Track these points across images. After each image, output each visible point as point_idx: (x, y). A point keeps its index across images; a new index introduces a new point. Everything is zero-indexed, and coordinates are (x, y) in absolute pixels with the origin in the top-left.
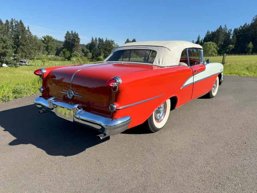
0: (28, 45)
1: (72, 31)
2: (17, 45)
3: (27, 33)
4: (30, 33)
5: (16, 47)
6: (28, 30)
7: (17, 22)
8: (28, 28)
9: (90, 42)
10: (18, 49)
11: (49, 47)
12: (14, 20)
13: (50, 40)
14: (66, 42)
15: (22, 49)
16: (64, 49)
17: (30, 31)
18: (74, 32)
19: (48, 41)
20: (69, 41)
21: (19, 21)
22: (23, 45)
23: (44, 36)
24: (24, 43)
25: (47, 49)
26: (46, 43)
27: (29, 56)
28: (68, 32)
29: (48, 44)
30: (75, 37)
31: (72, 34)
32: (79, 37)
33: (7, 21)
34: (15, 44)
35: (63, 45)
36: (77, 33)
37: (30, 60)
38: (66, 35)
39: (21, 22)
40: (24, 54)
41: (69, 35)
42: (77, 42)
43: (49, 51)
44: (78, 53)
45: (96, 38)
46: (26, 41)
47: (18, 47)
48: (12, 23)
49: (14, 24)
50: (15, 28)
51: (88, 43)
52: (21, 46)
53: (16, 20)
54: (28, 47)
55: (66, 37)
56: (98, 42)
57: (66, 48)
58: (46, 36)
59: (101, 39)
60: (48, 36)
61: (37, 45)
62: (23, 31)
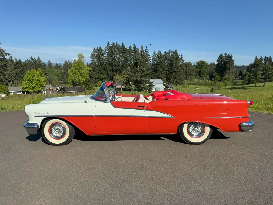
0: (180, 71)
1: (226, 54)
2: (170, 72)
3: (180, 61)
4: (183, 60)
5: (170, 75)
6: (181, 58)
7: (173, 52)
8: (182, 56)
9: (253, 63)
10: (171, 76)
11: (202, 72)
12: (170, 51)
13: (203, 65)
14: (218, 65)
15: (174, 75)
16: (215, 73)
17: (183, 59)
18: (227, 54)
19: (202, 66)
20: (221, 64)
21: (174, 51)
22: (175, 72)
23: (198, 62)
24: (176, 70)
25: (200, 73)
26: (199, 68)
27: (179, 81)
28: (221, 55)
29: (201, 69)
30: (228, 60)
31: (226, 56)
32: (232, 59)
33: (165, 52)
34: (169, 72)
35: (215, 69)
36: (231, 55)
37: (180, 85)
38: (219, 58)
39: (176, 51)
40: (175, 80)
41: (222, 58)
42: (230, 64)
43: (201, 75)
44: (230, 76)
45: (261, 57)
46: (178, 68)
47: (171, 74)
48: (169, 54)
49: (170, 54)
50: (171, 57)
51: (250, 64)
52: (173, 73)
53: (172, 51)
54: (179, 74)
55: (218, 61)
56: (263, 61)
57: (217, 72)
58: (199, 61)
59: (268, 57)
60: (201, 61)
61: (190, 71)
62: (176, 59)
